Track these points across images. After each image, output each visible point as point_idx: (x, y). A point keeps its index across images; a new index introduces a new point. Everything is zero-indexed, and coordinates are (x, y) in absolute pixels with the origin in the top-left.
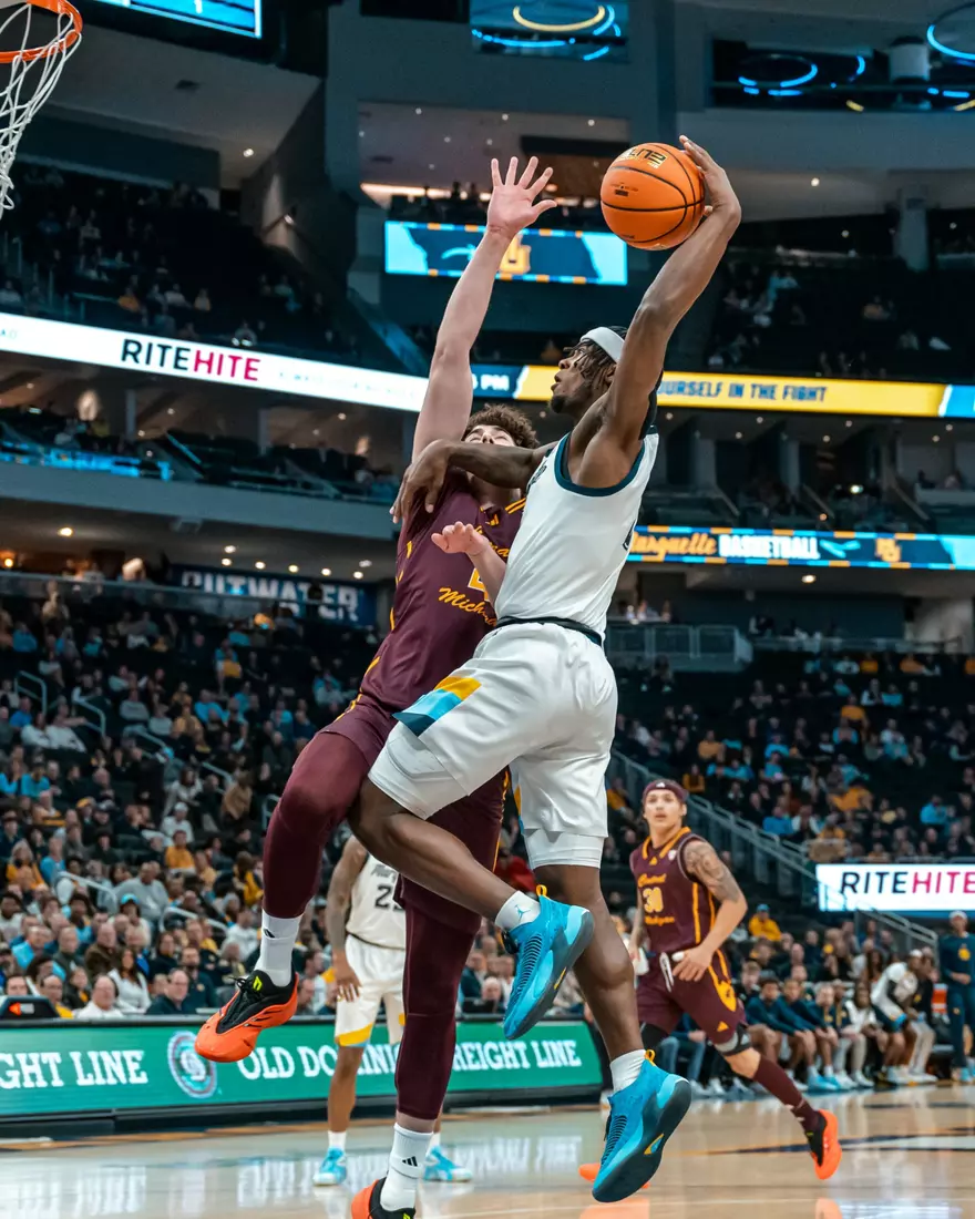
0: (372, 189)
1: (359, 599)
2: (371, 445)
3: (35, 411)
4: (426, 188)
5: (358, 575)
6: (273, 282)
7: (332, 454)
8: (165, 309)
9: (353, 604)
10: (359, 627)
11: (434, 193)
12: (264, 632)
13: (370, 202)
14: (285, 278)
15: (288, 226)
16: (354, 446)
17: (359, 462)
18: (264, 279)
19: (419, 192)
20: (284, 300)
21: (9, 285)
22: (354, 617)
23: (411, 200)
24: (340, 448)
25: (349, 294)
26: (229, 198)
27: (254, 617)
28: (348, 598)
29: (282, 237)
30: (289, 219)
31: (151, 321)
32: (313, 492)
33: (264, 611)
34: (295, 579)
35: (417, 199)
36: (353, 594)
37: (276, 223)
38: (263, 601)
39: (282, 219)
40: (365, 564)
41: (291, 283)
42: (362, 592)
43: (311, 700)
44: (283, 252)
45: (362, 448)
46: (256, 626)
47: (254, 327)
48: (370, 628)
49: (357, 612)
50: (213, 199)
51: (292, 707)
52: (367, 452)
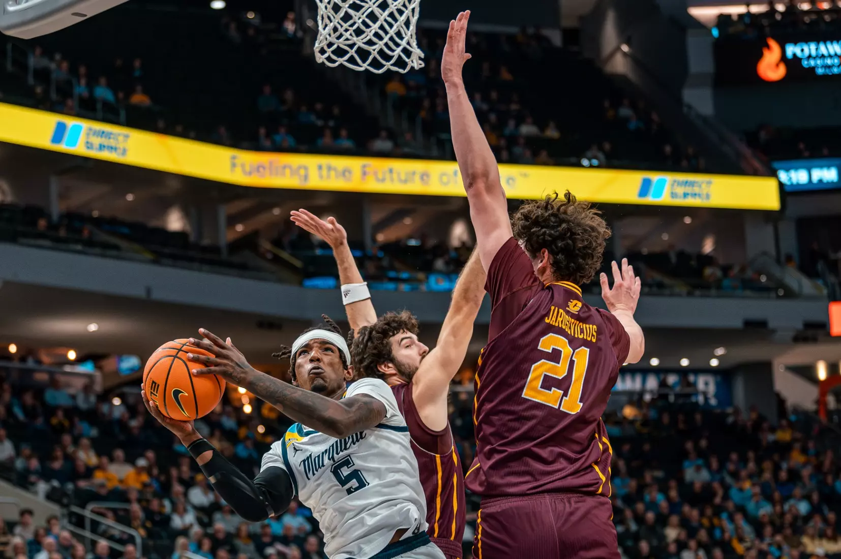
0: (698, 13)
1: (718, 385)
2: (717, 244)
3: (413, 243)
4: (748, 5)
5: (714, 363)
6: (616, 105)
7: (681, 255)
8: (522, 141)
9: (712, 389)
10: (718, 411)
11: (755, 9)
12: (632, 422)
13: (696, 24)
14: (626, 102)
15: (625, 54)
16: (700, 244)
17: (708, 260)
18: (607, 104)
19: (740, 9)
20: (626, 120)
21: (384, 134)
22: (713, 402)
23: (735, 18)
24: (689, 249)
25: (685, 109)
26: (571, 35)
27: (622, 408)
28: (705, 385)
29: (620, 65)
30: (625, 48)
31: (511, 153)
32: (667, 292)
33: (631, 403)
34: (656, 371)
35: (741, 16)
36: (711, 380)
37: (612, 55)
38: (630, 394)
39: (618, 49)
40: (720, 351)
41: (633, 106)
42: (719, 378)
43: (681, 481)
44: (623, 78)
45: (708, 247)
46: (625, 418)
47: (601, 149)
48: (730, 410)
49: (716, 396)
50: (556, 38)
51: (664, 490)
52: (714, 250)
